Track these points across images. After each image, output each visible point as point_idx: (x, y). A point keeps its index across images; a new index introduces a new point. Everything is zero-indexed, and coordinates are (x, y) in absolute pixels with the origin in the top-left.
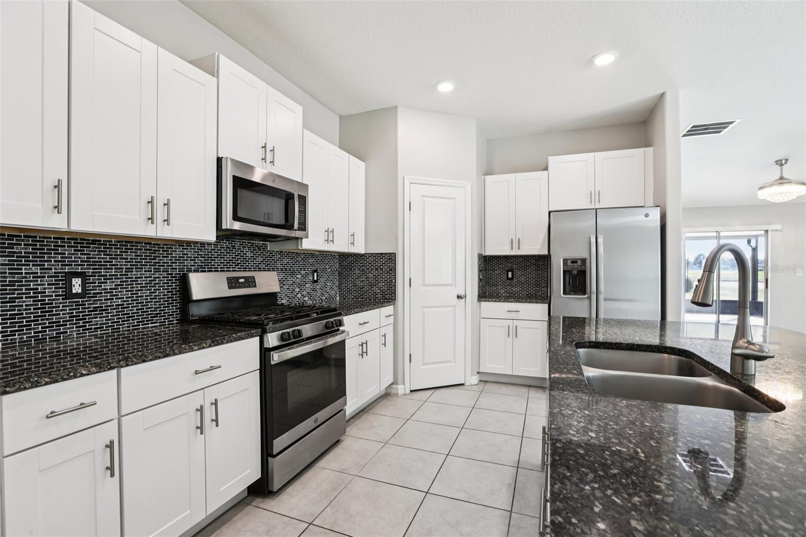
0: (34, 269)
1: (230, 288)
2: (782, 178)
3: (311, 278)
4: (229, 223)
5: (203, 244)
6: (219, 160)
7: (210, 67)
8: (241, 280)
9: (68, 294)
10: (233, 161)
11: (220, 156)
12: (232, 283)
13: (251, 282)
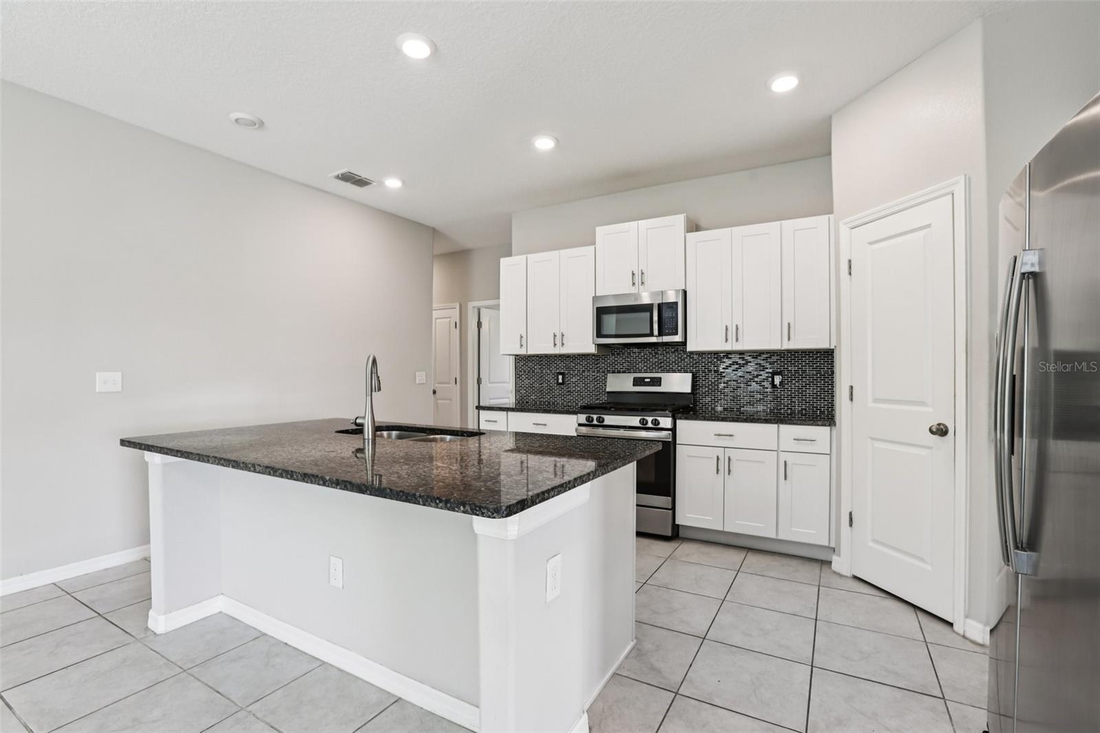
1: (635, 385)
4: (596, 340)
8: (646, 380)
9: (558, 383)
12: (638, 382)
13: (657, 382)
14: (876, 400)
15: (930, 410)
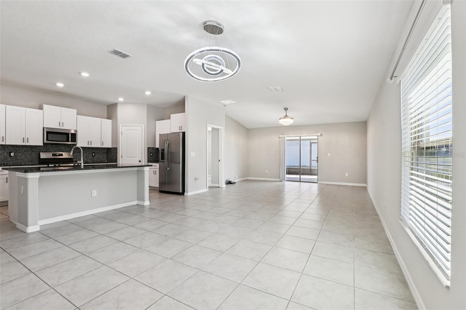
0: (3, 151)
1: (53, 156)
2: (286, 116)
3: (92, 155)
4: (45, 141)
5: (40, 146)
6: (44, 128)
7: (41, 108)
8: (57, 154)
9: (10, 156)
10: (46, 128)
11: (44, 127)
12: (53, 155)
13: (62, 155)
14: (127, 157)
15: (138, 158)
